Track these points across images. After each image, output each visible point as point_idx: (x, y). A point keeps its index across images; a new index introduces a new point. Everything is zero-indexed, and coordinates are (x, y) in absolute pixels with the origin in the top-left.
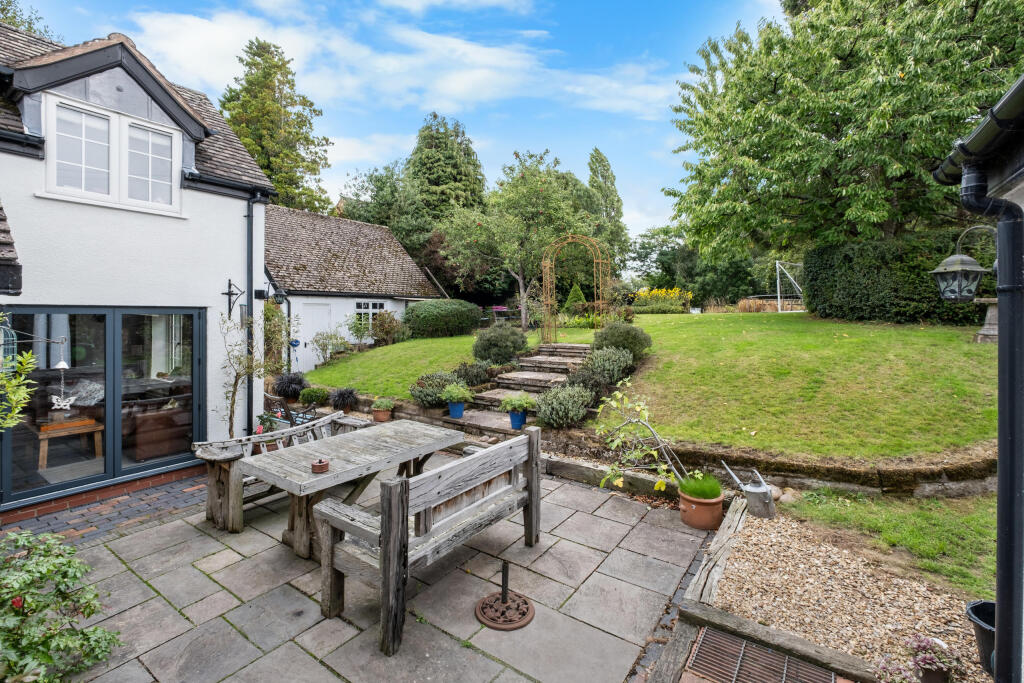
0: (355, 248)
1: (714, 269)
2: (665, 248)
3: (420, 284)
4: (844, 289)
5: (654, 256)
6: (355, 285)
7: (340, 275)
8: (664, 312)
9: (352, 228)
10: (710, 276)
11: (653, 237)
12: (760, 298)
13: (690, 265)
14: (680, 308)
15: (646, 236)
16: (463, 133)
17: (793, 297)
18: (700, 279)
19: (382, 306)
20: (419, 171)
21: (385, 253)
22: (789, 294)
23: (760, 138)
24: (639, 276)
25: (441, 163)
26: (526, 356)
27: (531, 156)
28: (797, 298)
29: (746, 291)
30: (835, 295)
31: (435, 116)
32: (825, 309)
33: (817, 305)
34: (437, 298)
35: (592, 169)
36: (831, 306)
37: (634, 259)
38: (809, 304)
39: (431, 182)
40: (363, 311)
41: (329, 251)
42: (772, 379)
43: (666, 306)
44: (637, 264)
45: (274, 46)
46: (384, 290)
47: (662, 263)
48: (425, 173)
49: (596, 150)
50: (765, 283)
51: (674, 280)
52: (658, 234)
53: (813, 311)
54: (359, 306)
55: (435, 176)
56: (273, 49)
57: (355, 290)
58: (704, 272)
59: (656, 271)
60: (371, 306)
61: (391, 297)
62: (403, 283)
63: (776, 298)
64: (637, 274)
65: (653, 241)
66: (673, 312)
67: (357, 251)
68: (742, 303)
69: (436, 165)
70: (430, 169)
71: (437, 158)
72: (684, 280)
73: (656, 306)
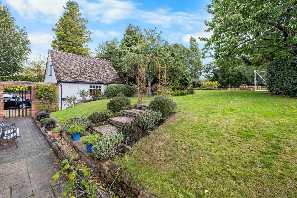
0: (94, 67)
1: (232, 75)
2: (215, 68)
3: (116, 79)
4: (290, 80)
5: (211, 71)
6: (90, 79)
7: (84, 76)
8: (211, 90)
9: (96, 60)
10: (231, 77)
11: (211, 65)
12: (248, 85)
13: (224, 74)
14: (217, 88)
15: (208, 64)
16: (140, 29)
17: (262, 85)
18: (227, 79)
19: (100, 87)
20: (124, 42)
21: (106, 69)
22: (260, 84)
23: (245, 7)
24: (206, 78)
25: (131, 39)
26: (128, 109)
27: (150, 30)
28: (263, 85)
29: (243, 82)
30: (284, 84)
31: (131, 24)
32: (278, 90)
33: (274, 88)
34: (123, 84)
35: (190, 43)
36: (281, 89)
37: (204, 72)
38: (269, 88)
39: (128, 46)
40: (92, 88)
41: (83, 68)
42: (240, 139)
43: (212, 88)
44: (205, 74)
45: (76, 3)
46: (101, 81)
47: (214, 73)
48: (126, 43)
49: (192, 37)
50: (250, 79)
51: (218, 79)
52: (213, 64)
53: (271, 91)
54: (91, 87)
55: (129, 44)
56: (75, 4)
57: (89, 81)
58: (228, 76)
59: (212, 76)
60: (95, 86)
61: (103, 84)
62: (110, 79)
63: (254, 85)
64: (205, 77)
65: (211, 66)
66: (214, 90)
67: (95, 68)
68: (241, 87)
69: (129, 40)
70: (128, 41)
71: (130, 38)
72: (221, 79)
73: (208, 87)
